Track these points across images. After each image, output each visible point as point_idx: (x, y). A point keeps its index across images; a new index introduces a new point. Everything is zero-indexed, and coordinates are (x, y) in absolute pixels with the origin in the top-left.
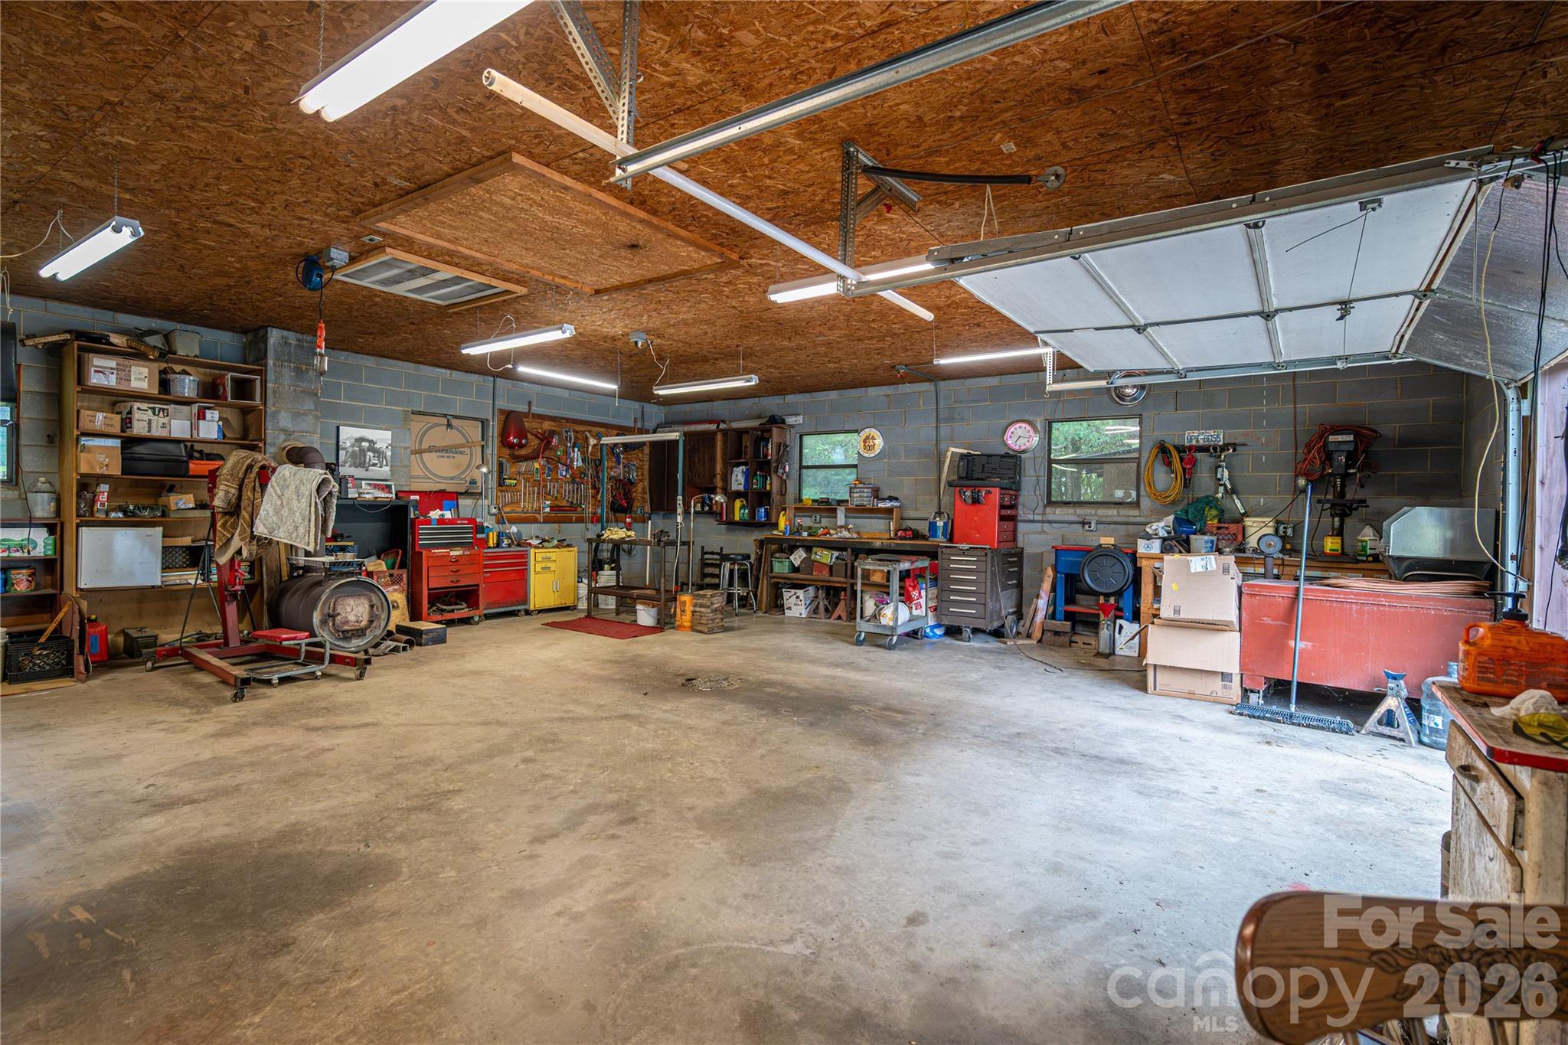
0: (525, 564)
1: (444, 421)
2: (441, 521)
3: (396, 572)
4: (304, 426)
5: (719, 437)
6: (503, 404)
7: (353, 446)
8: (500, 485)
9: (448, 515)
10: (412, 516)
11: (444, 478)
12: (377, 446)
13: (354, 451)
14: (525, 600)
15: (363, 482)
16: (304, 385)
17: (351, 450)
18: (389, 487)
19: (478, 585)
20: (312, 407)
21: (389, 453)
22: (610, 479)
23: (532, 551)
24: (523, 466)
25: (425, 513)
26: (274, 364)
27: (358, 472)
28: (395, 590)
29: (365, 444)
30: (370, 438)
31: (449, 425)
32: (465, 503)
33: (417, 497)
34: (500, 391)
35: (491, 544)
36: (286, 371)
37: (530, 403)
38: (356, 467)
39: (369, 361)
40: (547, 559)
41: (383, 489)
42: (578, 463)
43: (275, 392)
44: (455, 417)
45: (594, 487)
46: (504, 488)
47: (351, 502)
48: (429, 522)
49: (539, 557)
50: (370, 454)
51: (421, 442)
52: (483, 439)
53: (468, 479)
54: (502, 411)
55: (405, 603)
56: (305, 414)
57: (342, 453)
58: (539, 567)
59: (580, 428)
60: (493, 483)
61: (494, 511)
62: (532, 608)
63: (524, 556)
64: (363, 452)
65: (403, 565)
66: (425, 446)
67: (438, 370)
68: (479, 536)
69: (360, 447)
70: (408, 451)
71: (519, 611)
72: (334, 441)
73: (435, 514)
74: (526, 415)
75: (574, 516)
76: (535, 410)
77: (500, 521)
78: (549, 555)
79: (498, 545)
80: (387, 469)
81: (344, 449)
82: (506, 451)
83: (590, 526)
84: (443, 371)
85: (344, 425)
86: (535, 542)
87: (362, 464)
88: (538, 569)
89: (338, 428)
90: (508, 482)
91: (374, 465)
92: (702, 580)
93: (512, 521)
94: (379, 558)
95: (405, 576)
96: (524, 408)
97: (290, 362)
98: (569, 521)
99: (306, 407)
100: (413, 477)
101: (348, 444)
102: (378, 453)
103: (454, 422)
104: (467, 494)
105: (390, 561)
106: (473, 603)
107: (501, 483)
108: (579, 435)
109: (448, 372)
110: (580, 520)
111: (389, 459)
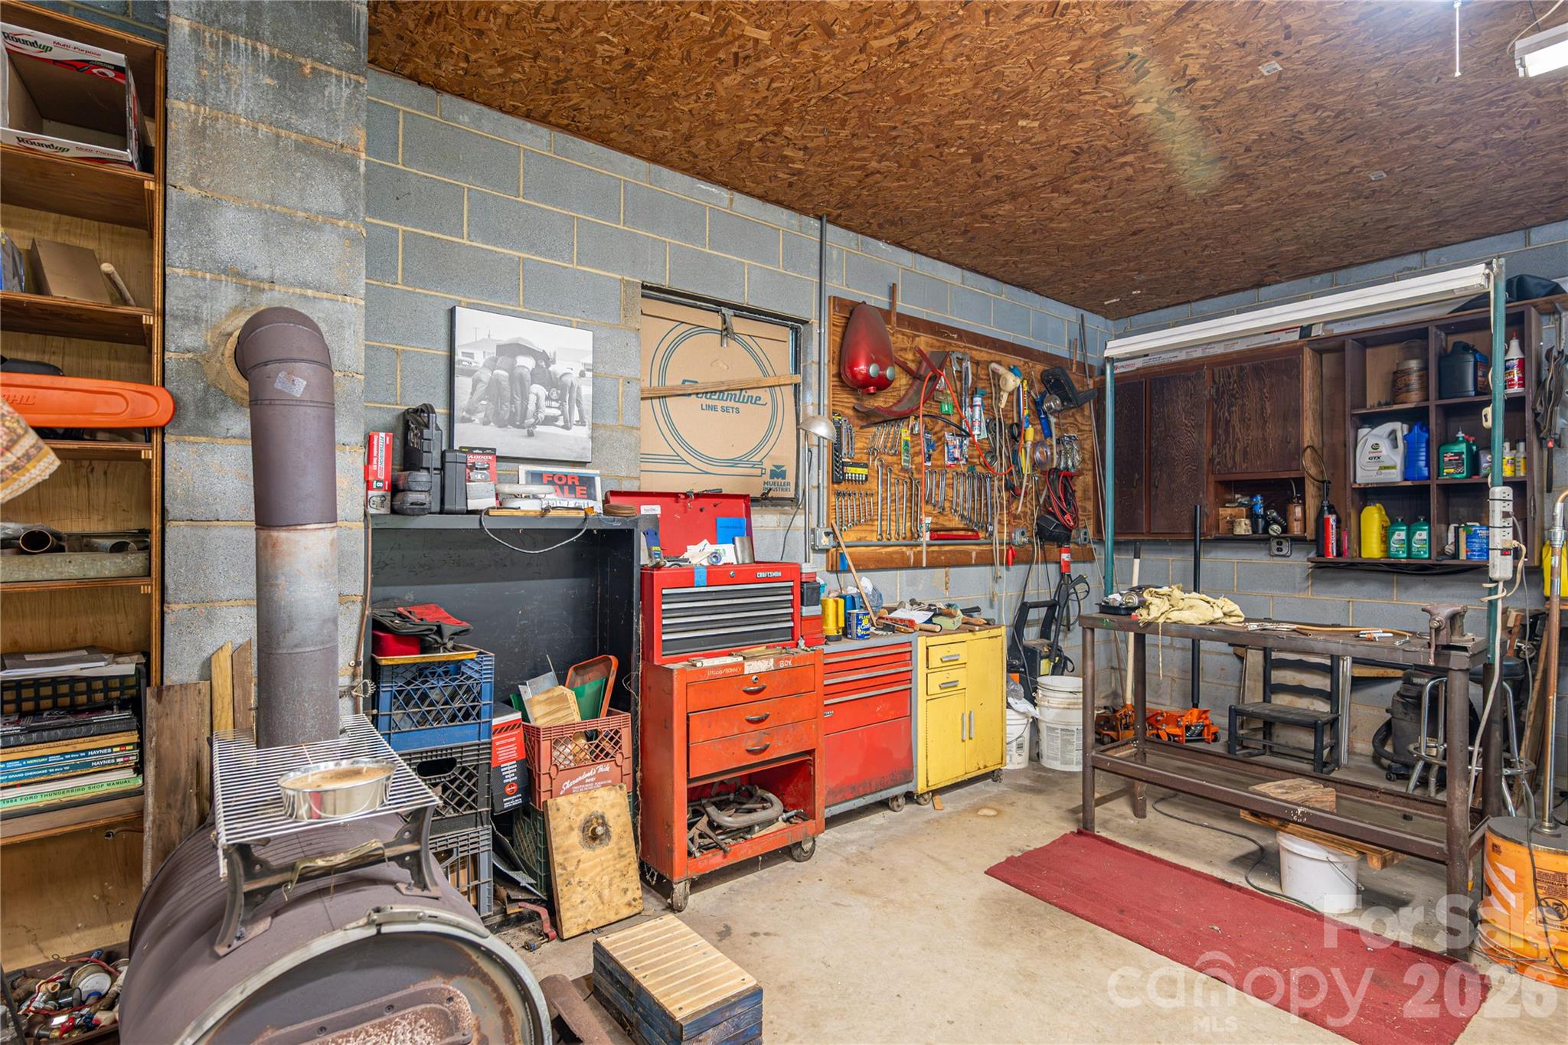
0: (907, 677)
1: (714, 321)
2: (716, 573)
3: (604, 724)
4: (309, 266)
5: (1308, 356)
6: (839, 286)
7: (492, 364)
8: (836, 481)
9: (729, 554)
10: (644, 559)
11: (713, 461)
12: (557, 368)
13: (495, 382)
14: (907, 772)
15: (523, 469)
16: (306, 125)
17: (486, 375)
18: (587, 482)
19: (811, 752)
20: (338, 205)
21: (587, 391)
22: (1035, 465)
23: (921, 642)
24: (880, 436)
25: (676, 553)
26: (195, 33)
27: (509, 441)
28: (600, 777)
29: (526, 363)
30: (539, 345)
31: (726, 332)
32: (764, 521)
33: (656, 510)
34: (832, 254)
35: (831, 628)
36: (241, 68)
37: (893, 290)
38: (502, 424)
39: (535, 139)
40: (951, 661)
41: (572, 489)
42: (979, 433)
43: (199, 132)
44: (741, 310)
45: (1010, 487)
46: (842, 488)
47: (471, 523)
48: (687, 577)
49: (936, 655)
50: (538, 390)
51: (663, 375)
52: (797, 370)
53: (768, 466)
54: (839, 303)
55: (626, 818)
56: (309, 225)
57: (462, 384)
58: (936, 680)
59: (982, 354)
60: (818, 476)
61: (825, 542)
62: (921, 787)
63: (903, 656)
64: (520, 385)
65: (621, 700)
66: (673, 381)
67: (704, 186)
68: (807, 611)
69: (512, 369)
70: (635, 390)
71: (895, 798)
72: (443, 352)
73: (698, 554)
74: (886, 315)
75: (974, 550)
76: (903, 306)
77: (838, 567)
78: (954, 650)
79: (846, 632)
80: (583, 433)
81: (470, 373)
82: (848, 400)
83: (1002, 571)
84: (714, 189)
85: (470, 306)
86: (920, 617)
87: (517, 420)
88: (934, 689)
89: (452, 312)
90: (851, 471)
91: (550, 421)
92: (1266, 699)
93: (863, 566)
94: (562, 680)
95: (626, 734)
96: (880, 300)
97: (257, 37)
98: (963, 562)
99: (316, 203)
100: (647, 458)
101: (479, 360)
102: (559, 388)
103: (739, 325)
104: (765, 500)
105: (590, 687)
106: (801, 804)
107: (837, 476)
108: (982, 373)
109: (724, 194)
110: (985, 560)
111: (587, 405)
